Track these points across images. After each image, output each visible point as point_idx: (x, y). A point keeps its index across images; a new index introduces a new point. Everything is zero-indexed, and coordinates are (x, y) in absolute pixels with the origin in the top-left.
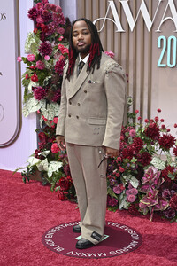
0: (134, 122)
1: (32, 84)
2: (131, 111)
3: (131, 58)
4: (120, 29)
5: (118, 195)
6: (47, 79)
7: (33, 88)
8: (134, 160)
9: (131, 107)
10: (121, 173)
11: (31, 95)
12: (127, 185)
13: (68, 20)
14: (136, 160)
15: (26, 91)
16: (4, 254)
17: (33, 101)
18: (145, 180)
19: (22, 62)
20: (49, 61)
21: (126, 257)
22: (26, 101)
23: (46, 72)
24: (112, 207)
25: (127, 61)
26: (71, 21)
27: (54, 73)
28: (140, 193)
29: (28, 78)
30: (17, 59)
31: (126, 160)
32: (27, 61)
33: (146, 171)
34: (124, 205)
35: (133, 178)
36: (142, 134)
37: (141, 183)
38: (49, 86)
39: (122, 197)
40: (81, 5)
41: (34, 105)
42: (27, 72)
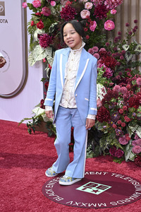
1: (38, 31)
5: (124, 146)
6: (53, 25)
7: (39, 36)
10: (127, 124)
11: (37, 43)
12: (133, 136)
15: (32, 39)
16: (2, 203)
17: (39, 49)
19: (28, 8)
20: (55, 7)
21: (126, 208)
22: (32, 49)
23: (52, 18)
24: (118, 159)
27: (60, 20)
29: (33, 25)
30: (22, 5)
31: (132, 109)
32: (32, 7)
34: (130, 156)
38: (55, 33)
39: (128, 148)
41: (39, 53)
42: (32, 19)
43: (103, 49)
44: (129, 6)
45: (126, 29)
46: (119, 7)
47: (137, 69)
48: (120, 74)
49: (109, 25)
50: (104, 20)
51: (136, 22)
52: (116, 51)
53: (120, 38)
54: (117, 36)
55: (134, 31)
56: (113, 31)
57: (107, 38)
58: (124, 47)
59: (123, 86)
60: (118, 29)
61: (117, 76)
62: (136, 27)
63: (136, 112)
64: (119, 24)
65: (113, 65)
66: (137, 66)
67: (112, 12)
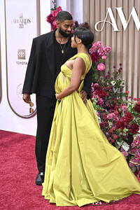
0: (127, 100)
2: (124, 91)
3: (125, 51)
4: (116, 29)
8: (126, 130)
9: (124, 89)
10: (115, 140)
12: (120, 149)
13: (76, 23)
14: (127, 130)
18: (133, 145)
21: (117, 205)
25: (122, 53)
26: (79, 23)
28: (130, 155)
31: (120, 130)
33: (135, 138)
35: (125, 143)
36: (132, 109)
37: (130, 147)
40: (87, 12)
43: (97, 84)
44: (116, 53)
45: (113, 70)
46: (108, 54)
47: (121, 98)
48: (109, 103)
49: (101, 67)
50: (97, 63)
51: (121, 65)
52: (106, 86)
53: (109, 76)
54: (107, 74)
55: (120, 71)
56: (104, 71)
57: (99, 76)
58: (112, 82)
59: (112, 112)
60: (108, 70)
61: (107, 104)
62: (121, 69)
63: (122, 131)
64: (108, 66)
65: (105, 96)
66: (121, 96)
67: (103, 57)
